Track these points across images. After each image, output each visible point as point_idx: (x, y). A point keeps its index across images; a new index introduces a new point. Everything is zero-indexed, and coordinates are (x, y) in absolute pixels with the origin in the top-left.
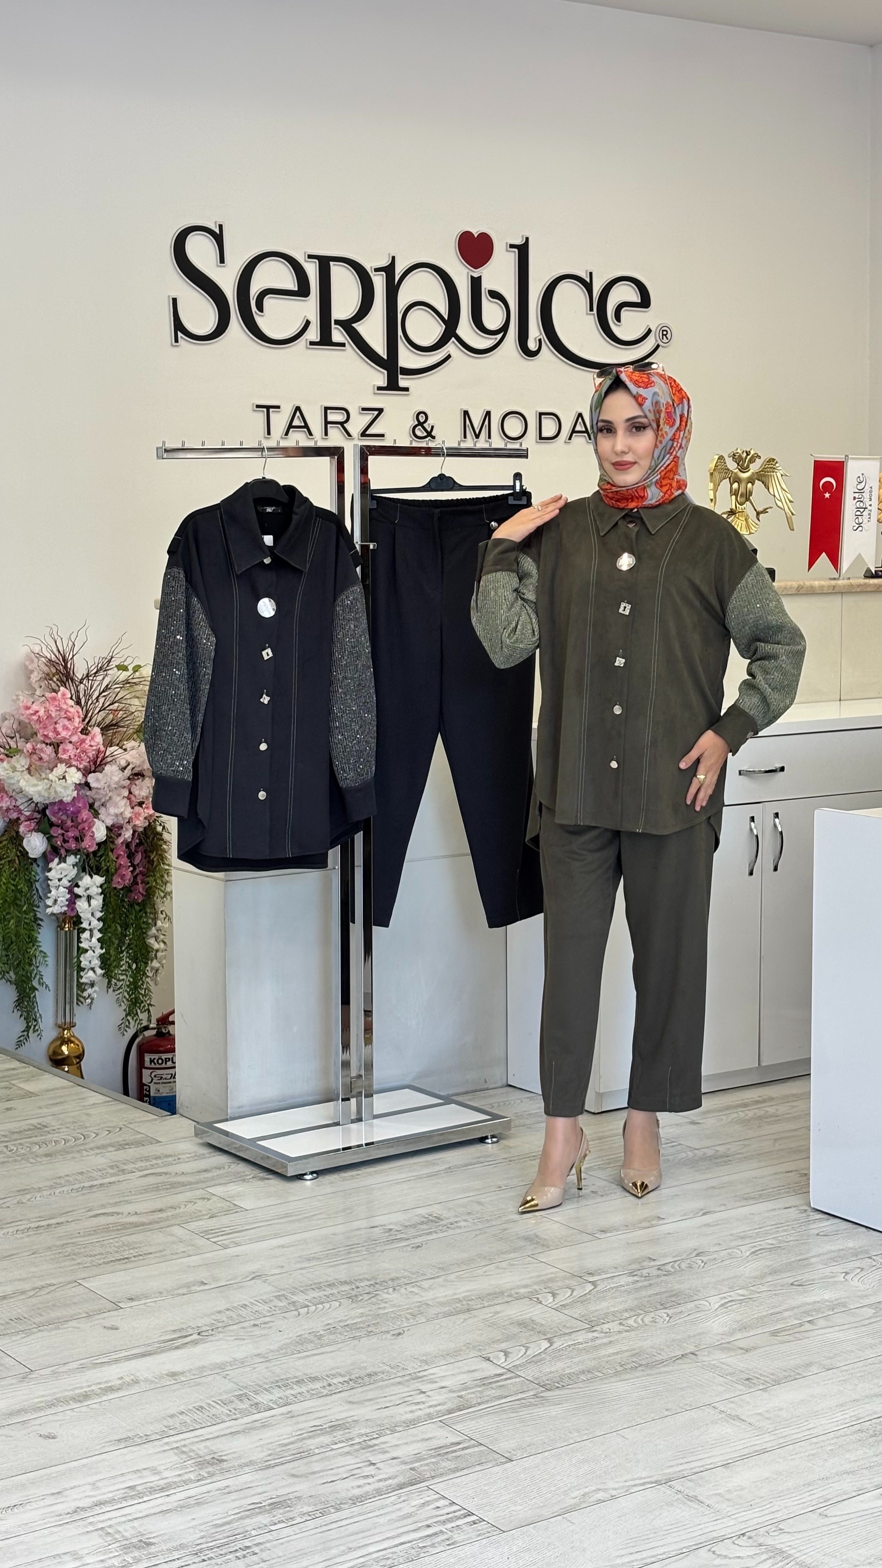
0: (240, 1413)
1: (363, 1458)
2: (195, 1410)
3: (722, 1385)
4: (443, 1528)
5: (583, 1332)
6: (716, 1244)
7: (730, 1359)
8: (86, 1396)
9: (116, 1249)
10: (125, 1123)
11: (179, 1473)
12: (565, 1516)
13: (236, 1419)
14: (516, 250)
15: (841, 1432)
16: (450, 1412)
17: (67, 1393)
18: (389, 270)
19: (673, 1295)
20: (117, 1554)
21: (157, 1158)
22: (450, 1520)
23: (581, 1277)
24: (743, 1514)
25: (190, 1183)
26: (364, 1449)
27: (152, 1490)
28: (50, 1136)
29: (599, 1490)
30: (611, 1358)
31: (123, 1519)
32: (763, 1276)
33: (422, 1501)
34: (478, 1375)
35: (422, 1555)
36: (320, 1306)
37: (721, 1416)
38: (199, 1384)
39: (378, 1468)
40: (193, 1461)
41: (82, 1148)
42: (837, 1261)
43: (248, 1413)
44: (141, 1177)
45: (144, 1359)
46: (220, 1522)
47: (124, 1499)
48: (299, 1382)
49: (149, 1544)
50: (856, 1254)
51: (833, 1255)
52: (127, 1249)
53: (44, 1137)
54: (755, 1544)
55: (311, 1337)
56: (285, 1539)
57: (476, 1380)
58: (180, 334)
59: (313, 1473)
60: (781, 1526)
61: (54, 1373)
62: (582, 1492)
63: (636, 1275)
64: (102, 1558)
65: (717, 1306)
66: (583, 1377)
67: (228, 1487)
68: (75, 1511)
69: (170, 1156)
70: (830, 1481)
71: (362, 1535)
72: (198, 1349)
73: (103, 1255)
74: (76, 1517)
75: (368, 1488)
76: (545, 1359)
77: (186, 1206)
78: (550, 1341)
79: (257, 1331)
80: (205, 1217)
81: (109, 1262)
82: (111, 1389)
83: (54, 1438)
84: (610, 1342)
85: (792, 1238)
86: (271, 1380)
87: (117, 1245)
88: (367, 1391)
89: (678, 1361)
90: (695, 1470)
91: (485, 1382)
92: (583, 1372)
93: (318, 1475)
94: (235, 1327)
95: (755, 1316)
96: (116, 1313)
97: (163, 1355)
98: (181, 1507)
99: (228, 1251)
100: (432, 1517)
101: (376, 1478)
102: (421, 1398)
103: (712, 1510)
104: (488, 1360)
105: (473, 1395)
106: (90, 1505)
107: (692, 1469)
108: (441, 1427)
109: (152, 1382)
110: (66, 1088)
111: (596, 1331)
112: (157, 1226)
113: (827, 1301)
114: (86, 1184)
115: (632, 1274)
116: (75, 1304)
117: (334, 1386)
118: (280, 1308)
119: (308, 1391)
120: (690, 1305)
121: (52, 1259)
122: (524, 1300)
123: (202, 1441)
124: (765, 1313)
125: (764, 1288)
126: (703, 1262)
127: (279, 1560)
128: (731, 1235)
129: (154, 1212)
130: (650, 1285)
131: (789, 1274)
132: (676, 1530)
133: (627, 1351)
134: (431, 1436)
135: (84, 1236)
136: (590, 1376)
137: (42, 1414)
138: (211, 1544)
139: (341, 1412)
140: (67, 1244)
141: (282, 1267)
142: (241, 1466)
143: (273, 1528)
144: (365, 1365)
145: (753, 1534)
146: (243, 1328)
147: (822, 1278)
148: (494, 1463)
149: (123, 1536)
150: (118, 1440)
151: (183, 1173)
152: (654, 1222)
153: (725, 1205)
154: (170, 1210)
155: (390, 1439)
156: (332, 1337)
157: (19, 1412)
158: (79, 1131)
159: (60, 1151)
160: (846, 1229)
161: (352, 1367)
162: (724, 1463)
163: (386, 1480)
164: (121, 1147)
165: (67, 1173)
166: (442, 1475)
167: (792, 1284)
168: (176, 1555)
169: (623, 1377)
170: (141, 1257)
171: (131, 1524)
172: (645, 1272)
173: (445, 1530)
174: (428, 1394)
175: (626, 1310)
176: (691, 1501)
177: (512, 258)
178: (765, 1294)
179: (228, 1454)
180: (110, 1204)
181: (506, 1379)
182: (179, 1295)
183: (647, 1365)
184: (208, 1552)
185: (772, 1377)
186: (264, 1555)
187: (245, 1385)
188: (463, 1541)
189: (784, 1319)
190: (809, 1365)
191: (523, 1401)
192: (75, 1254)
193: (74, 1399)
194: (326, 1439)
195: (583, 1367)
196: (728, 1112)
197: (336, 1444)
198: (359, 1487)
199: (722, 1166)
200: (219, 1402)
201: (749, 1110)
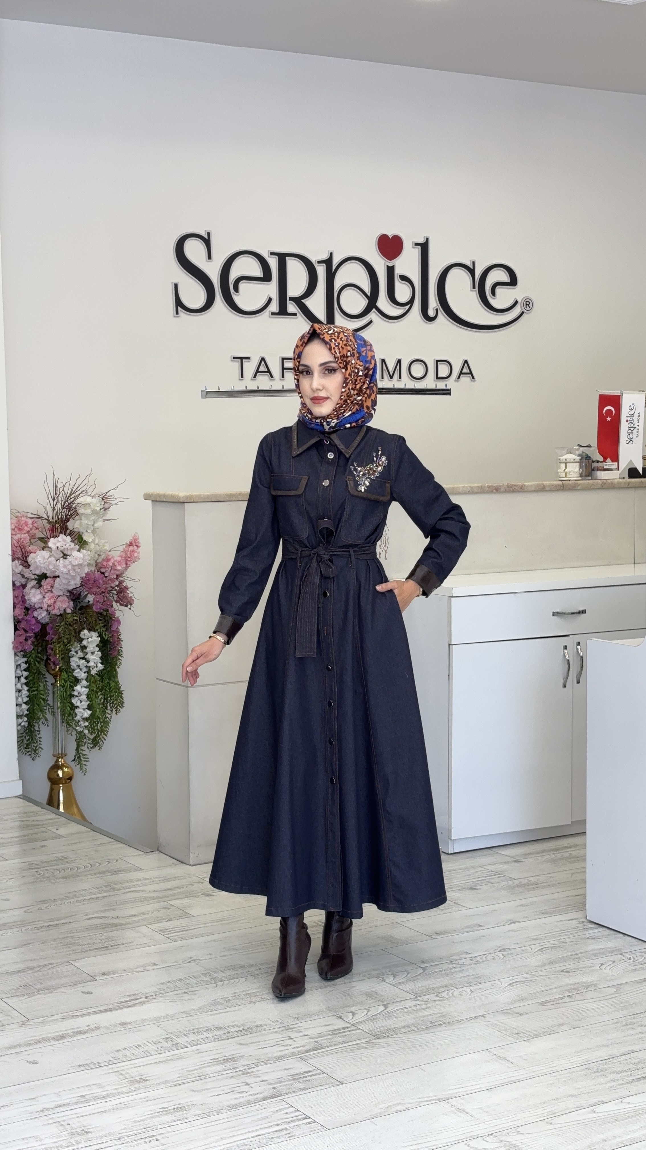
0: (164, 1050)
1: (243, 1080)
2: (134, 1047)
3: (498, 1037)
4: (287, 1126)
5: (410, 1000)
6: (515, 944)
7: (507, 1020)
8: (62, 1037)
9: (100, 941)
10: (120, 857)
11: (117, 1087)
12: (372, 1120)
13: (161, 1054)
14: (420, 247)
15: (574, 1070)
16: (307, 1051)
17: (50, 1035)
18: (328, 262)
19: (476, 978)
20: (66, 1138)
21: (138, 880)
22: (292, 1121)
23: (415, 964)
24: (494, 1121)
25: (159, 898)
26: (243, 1074)
27: (96, 1098)
28: (68, 865)
29: (399, 1104)
30: (427, 1017)
31: (74, 1116)
32: (544, 965)
33: (277, 1109)
34: (331, 1028)
35: (270, 1143)
36: (233, 981)
37: (493, 1057)
38: (140, 1030)
39: (251, 1087)
40: (127, 1080)
41: (89, 873)
42: (597, 956)
43: (170, 1050)
44: (125, 893)
45: (106, 1014)
46: (138, 1119)
47: (76, 1103)
48: (208, 1030)
49: (87, 1132)
50: (612, 952)
51: (595, 952)
52: (107, 940)
53: (63, 866)
54: (498, 1141)
55: (222, 1001)
56: (178, 1132)
57: (329, 1031)
58: (179, 308)
59: (207, 1089)
60: (518, 1130)
61: (43, 1021)
62: (386, 1105)
63: (455, 963)
64: (55, 1140)
65: (506, 985)
66: (403, 1030)
67: (147, 1097)
68: (42, 1111)
69: (148, 879)
70: (559, 1101)
71: (233, 1129)
72: (145, 1006)
73: (89, 944)
74: (42, 1114)
75: (242, 1100)
76: (379, 1018)
77: (152, 912)
78: (386, 1006)
79: (186, 997)
80: (164, 921)
81: (93, 950)
82: (80, 1033)
83: (36, 1063)
84: (427, 1008)
85: (569, 940)
86: (190, 1028)
87: (101, 938)
88: (253, 1037)
89: (472, 1021)
90: (467, 1093)
91: (335, 1032)
92: (404, 1027)
93: (209, 1091)
94: (171, 993)
95: (532, 992)
96: (92, 983)
97: (119, 1011)
98: (114, 1109)
99: (176, 943)
100: (281, 1119)
101: (249, 1093)
102: (290, 1042)
103: (473, 1118)
104: (341, 1018)
105: (325, 1041)
106: (53, 1107)
107: (465, 1091)
108: (299, 1061)
109: (108, 1028)
110: (83, 832)
111: (418, 1000)
112: (130, 926)
113: (584, 982)
114: (86, 898)
115: (451, 963)
116: (65, 976)
117: (231, 1033)
118: (204, 981)
119: (213, 1037)
120: (488, 984)
121: (55, 947)
122: (373, 979)
123: (135, 1067)
124: (538, 990)
125: (542, 974)
126: (503, 955)
127: (173, 1144)
128: (527, 937)
129: (130, 916)
130: (463, 970)
131: (561, 964)
132: (446, 1130)
133: (438, 1013)
134: (291, 1067)
135: (78, 932)
136: (409, 1029)
137: (31, 1047)
138: (129, 1133)
139: (233, 1050)
140: (67, 937)
141: (211, 954)
142: (159, 1084)
143: (173, 1124)
144: (254, 1020)
145: (498, 1134)
146: (177, 994)
147: (584, 968)
148: (331, 1085)
149: (72, 1127)
150: (79, 1066)
151: (154, 891)
152: (475, 928)
153: (527, 917)
154: (142, 915)
155: (263, 1068)
156: (235, 1001)
157: (15, 1047)
158: (88, 862)
159: (73, 875)
160: (608, 935)
161: (246, 1021)
162: (488, 1088)
163: (254, 1094)
164: (115, 873)
165: (76, 890)
166: (294, 1092)
167: (562, 971)
168: (105, 1139)
169: (431, 1031)
170: (116, 947)
171: (78, 1119)
172: (461, 962)
173: (288, 1128)
174: (294, 1039)
175: (443, 987)
176: (461, 1112)
177: (417, 252)
178: (542, 977)
179: (150, 1077)
180: (102, 911)
181: (350, 1031)
182: (137, 972)
183: (449, 1023)
184: (125, 1138)
185: (535, 1032)
186: (164, 1141)
187: (171, 1031)
188: (299, 1135)
189: (552, 994)
190: (561, 1025)
191: (359, 1045)
192: (71, 944)
193: (54, 1039)
194: (220, 1068)
195: (405, 1024)
196: (543, 854)
197: (226, 1070)
198: (236, 1098)
199: (532, 891)
200: (152, 1043)
201: (558, 853)
